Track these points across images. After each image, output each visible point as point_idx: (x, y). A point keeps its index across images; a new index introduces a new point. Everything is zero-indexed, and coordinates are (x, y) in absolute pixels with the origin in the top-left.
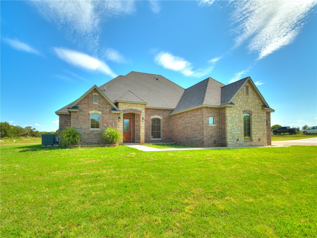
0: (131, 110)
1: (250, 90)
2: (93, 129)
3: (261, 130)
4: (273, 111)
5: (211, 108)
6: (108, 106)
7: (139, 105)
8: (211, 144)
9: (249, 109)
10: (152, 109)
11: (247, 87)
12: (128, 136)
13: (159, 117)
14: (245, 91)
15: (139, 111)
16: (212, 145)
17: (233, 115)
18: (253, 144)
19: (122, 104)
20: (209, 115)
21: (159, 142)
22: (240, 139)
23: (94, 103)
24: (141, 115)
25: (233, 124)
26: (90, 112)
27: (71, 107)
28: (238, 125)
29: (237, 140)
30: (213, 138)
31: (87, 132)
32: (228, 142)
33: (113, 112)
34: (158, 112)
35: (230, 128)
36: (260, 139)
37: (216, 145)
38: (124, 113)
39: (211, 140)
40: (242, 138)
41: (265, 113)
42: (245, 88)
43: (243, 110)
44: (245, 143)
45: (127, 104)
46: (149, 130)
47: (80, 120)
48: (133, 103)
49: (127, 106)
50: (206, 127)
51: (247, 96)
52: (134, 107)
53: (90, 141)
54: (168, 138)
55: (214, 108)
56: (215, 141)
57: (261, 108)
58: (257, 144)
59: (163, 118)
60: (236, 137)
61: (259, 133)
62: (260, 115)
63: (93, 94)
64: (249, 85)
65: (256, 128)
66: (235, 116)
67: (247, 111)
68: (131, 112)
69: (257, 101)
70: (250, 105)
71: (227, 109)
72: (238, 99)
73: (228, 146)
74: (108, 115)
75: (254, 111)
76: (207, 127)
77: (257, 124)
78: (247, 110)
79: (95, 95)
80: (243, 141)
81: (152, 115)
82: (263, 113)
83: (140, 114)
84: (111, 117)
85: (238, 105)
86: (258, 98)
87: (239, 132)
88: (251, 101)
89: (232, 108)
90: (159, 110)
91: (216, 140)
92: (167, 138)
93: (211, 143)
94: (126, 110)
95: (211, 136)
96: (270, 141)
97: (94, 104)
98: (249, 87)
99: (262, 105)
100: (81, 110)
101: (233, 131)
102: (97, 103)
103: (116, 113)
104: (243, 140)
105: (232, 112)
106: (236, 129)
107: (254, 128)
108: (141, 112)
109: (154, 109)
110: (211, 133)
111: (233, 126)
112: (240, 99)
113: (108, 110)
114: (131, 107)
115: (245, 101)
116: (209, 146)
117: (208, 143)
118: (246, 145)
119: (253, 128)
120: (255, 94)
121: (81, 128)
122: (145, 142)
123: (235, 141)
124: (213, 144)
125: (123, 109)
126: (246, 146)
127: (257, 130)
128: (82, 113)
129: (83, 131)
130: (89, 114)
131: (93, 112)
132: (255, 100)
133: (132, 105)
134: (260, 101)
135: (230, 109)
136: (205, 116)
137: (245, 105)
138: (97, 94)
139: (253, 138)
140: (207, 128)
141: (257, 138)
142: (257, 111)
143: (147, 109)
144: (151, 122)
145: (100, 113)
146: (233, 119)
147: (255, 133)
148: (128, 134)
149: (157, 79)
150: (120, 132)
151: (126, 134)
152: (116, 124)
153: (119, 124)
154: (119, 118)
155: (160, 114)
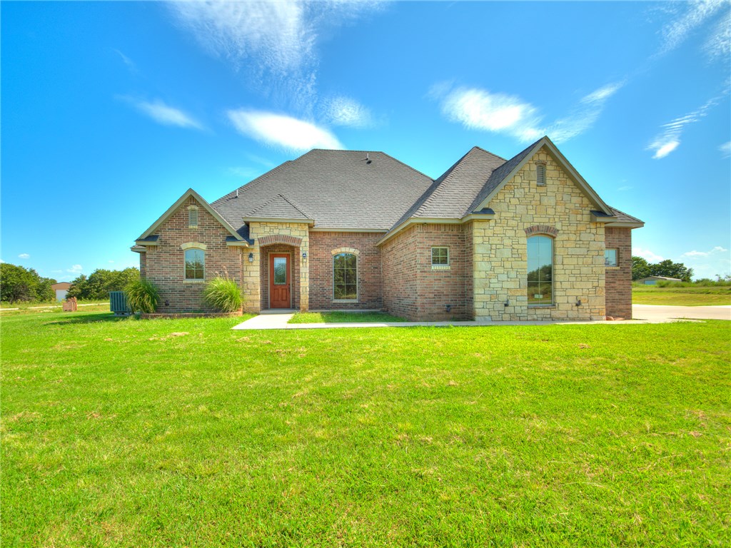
0: (277, 237)
1: (551, 171)
2: (189, 281)
3: (585, 279)
4: (640, 224)
5: (438, 226)
6: (221, 231)
7: (296, 226)
8: (438, 313)
9: (547, 224)
10: (335, 233)
11: (542, 167)
12: (285, 294)
13: (352, 251)
14: (534, 175)
15: (294, 239)
16: (441, 316)
17: (495, 241)
18: (555, 313)
19: (257, 225)
20: (432, 243)
21: (351, 308)
22: (512, 302)
23: (191, 227)
24: (301, 249)
25: (493, 264)
26: (184, 246)
27: (144, 238)
28: (508, 265)
29: (506, 305)
30: (444, 298)
31: (178, 287)
32: (477, 310)
33: (229, 244)
34: (349, 240)
35: (483, 275)
36: (579, 301)
37: (451, 316)
38: (262, 245)
39: (437, 303)
40: (520, 301)
41: (602, 231)
42: (534, 167)
43: (527, 226)
44: (532, 312)
45: (269, 225)
46: (328, 281)
47: (165, 264)
48: (281, 223)
49: (267, 229)
50: (421, 272)
51: (543, 190)
52: (284, 232)
53: (184, 304)
54: (375, 298)
55: (445, 225)
56: (448, 306)
57: (586, 218)
58: (571, 314)
59: (362, 252)
60: (503, 298)
61: (578, 285)
62: (585, 237)
63: (189, 208)
64: (549, 159)
65: (567, 272)
66: (499, 242)
67: (538, 230)
68: (278, 242)
69: (576, 200)
70: (551, 211)
71: (476, 225)
72: (512, 200)
73: (477, 318)
74: (221, 251)
75: (565, 228)
76: (425, 272)
77: (574, 261)
78: (538, 226)
79: (194, 210)
80: (526, 308)
81: (336, 246)
82: (593, 231)
83: (297, 245)
84: (227, 255)
85: (512, 215)
86: (578, 191)
87: (512, 285)
88: (552, 202)
89: (492, 223)
90: (351, 233)
91: (452, 304)
93: (436, 311)
94: (267, 238)
95: (438, 295)
96: (628, 307)
97: (191, 229)
98: (549, 163)
99: (593, 209)
100: (166, 243)
101: (493, 281)
102: (197, 227)
103: (237, 247)
104: (526, 303)
105: (489, 233)
106: (504, 277)
107: (563, 272)
108: (300, 241)
109: (339, 233)
110: (436, 286)
111: (493, 269)
112: (518, 198)
113: (220, 240)
114: (276, 232)
115: (533, 203)
116: (430, 318)
117: (427, 312)
118: (535, 317)
119: (557, 272)
120: (569, 182)
121: (166, 279)
122: (309, 309)
123: (500, 307)
124: (442, 314)
125: (259, 237)
126: (534, 320)
127: (574, 279)
128: (168, 249)
129: (170, 285)
130: (181, 250)
131: (190, 245)
132: (566, 198)
133: (280, 227)
134: (586, 201)
135: (485, 225)
136: (421, 245)
137: (533, 212)
138: (197, 208)
139: (559, 300)
140: (425, 274)
141: (573, 300)
142: (573, 228)
143: (313, 234)
144: (332, 264)
145: (204, 247)
146: (493, 252)
147: (566, 285)
148: (284, 291)
149: (369, 162)
150: (253, 286)
151: (280, 291)
152: (238, 270)
153: (250, 268)
154: (251, 256)
155: (355, 245)
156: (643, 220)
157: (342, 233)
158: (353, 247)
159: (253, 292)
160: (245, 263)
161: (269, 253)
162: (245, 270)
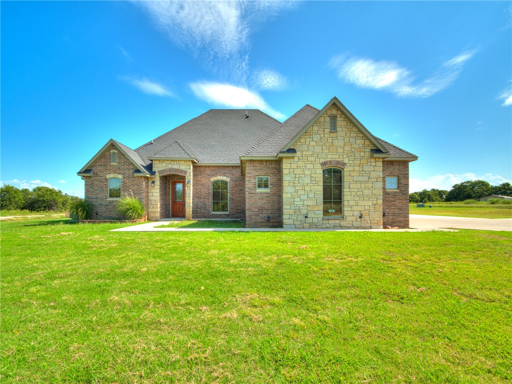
0: (170, 170)
1: (340, 122)
2: (111, 199)
3: (367, 198)
4: (415, 158)
5: (261, 161)
6: (131, 166)
7: (183, 162)
8: (261, 222)
9: (337, 160)
10: (213, 166)
11: (333, 118)
12: (181, 208)
13: (224, 178)
14: (328, 125)
15: (182, 171)
16: (263, 224)
17: (298, 171)
18: (343, 223)
19: (158, 162)
20: (257, 174)
21: (224, 218)
22: (310, 215)
23: (112, 164)
24: (186, 177)
25: (297, 188)
26: (108, 176)
27: (82, 171)
28: (307, 188)
29: (306, 217)
30: (266, 212)
31: (104, 203)
33: (136, 175)
34: (223, 171)
35: (289, 195)
36: (361, 215)
37: (271, 224)
38: (161, 175)
39: (261, 215)
40: (317, 213)
41: (380, 164)
42: (328, 119)
43: (322, 161)
44: (325, 222)
45: (165, 162)
46: (208, 199)
47: (96, 188)
48: (173, 160)
49: (164, 164)
50: (249, 193)
51: (334, 135)
52: (175, 166)
53: (108, 214)
54: (241, 211)
55: (266, 161)
56: (268, 217)
57: (368, 154)
58: (355, 224)
59: (231, 179)
60: (304, 212)
61: (361, 203)
62: (366, 168)
63: (111, 151)
64: (339, 113)
65: (353, 193)
66: (301, 173)
67: (331, 164)
68: (171, 173)
69: (360, 142)
70: (340, 150)
71: (284, 160)
72: (312, 143)
73: (284, 226)
74: (131, 179)
75: (351, 162)
76: (252, 193)
77: (359, 186)
78: (330, 161)
79: (114, 153)
80: (321, 219)
81: (214, 176)
82: (373, 164)
83: (184, 175)
84: (135, 182)
85: (311, 153)
86: (361, 135)
87: (310, 203)
88: (342, 143)
89: (296, 159)
90: (224, 167)
91: (271, 215)
92: (238, 211)
93: (260, 220)
94: (164, 171)
95: (261, 209)
96: (406, 219)
97: (112, 165)
98: (339, 116)
99: (373, 148)
100: (97, 174)
101: (296, 200)
102: (116, 164)
103: (142, 176)
104: (322, 216)
105: (294, 166)
106: (305, 197)
107: (349, 193)
108: (186, 172)
109: (216, 166)
110: (260, 203)
111: (296, 191)
112: (316, 141)
113: (131, 172)
114: (170, 166)
115: (327, 144)
116: (256, 225)
117: (253, 221)
118: (328, 226)
119: (345, 194)
120: (354, 129)
121: (97, 198)
123: (302, 218)
124: (264, 222)
125: (159, 170)
126: (327, 228)
127: (358, 199)
128: (98, 178)
129: (99, 202)
130: (106, 179)
131: (112, 175)
132: (352, 140)
133: (173, 163)
134: (367, 142)
135: (291, 161)
136: (249, 175)
137: (327, 151)
138: (116, 151)
139: (346, 213)
140: (252, 195)
141: (357, 214)
142: (357, 162)
143: (196, 167)
144: (211, 187)
145: (120, 177)
146: (297, 179)
147: (352, 203)
148: (181, 206)
150: (154, 202)
151: (178, 205)
152: (142, 192)
153: (152, 191)
154: (153, 182)
155: (226, 174)
156: (417, 155)
157: (218, 166)
158: (225, 176)
159: (155, 207)
160: (150, 187)
161: (171, 180)
162: (149, 191)
